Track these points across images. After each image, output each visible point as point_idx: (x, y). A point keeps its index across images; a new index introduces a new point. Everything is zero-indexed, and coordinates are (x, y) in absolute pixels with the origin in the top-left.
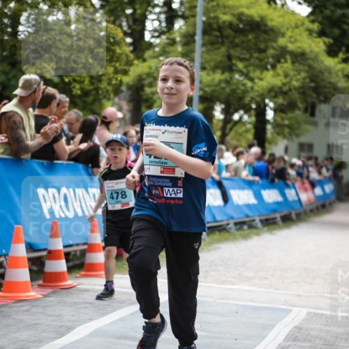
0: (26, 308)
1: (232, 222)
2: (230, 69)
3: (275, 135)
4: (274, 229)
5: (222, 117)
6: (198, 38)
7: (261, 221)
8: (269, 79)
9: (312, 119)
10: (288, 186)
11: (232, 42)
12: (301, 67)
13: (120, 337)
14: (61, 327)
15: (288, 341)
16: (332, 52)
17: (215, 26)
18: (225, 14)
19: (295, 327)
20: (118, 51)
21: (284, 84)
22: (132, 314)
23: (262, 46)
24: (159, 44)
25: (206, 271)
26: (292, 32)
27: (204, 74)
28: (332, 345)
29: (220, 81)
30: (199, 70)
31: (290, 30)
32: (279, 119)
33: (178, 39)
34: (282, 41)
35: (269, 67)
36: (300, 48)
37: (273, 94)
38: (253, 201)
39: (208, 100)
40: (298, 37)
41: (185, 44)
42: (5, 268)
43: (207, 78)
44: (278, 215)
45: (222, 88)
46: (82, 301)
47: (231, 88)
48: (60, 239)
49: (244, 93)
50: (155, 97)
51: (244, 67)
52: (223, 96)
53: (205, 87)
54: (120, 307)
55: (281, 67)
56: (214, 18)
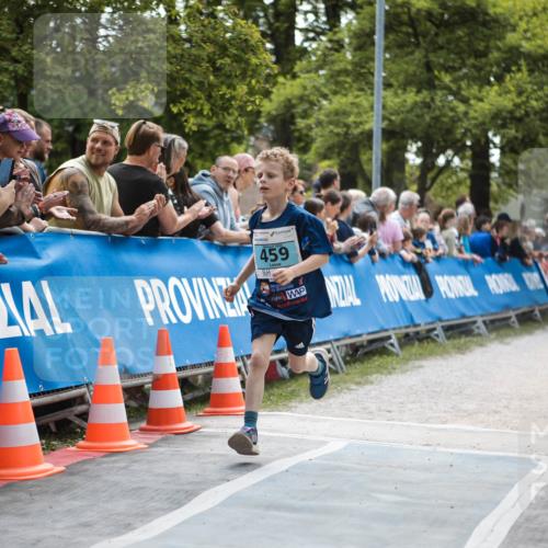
0: (122, 464)
1: (439, 325)
2: (430, 84)
3: (504, 187)
4: (508, 336)
5: (419, 161)
6: (379, 38)
7: (484, 322)
8: (493, 99)
10: (528, 267)
11: (433, 42)
12: (544, 78)
13: (269, 507)
14: (178, 492)
15: (535, 509)
17: (405, 18)
20: (254, 61)
21: (517, 106)
22: (287, 471)
23: (481, 46)
24: (317, 49)
25: (402, 403)
26: (528, 22)
27: (389, 93)
29: (416, 103)
30: (382, 87)
31: (525, 19)
32: (508, 162)
33: (347, 40)
34: (512, 38)
35: (492, 79)
36: (540, 47)
37: (500, 122)
38: (471, 292)
39: (396, 135)
40: (539, 30)
41: (359, 48)
42: (87, 403)
43: (393, 100)
44: (512, 314)
45: (418, 116)
46: (208, 451)
47: (433, 115)
48: (172, 357)
49: (454, 122)
50: (313, 134)
51: (451, 81)
52: (420, 128)
53: (392, 114)
54: (267, 461)
55: (512, 78)
56: (403, 5)
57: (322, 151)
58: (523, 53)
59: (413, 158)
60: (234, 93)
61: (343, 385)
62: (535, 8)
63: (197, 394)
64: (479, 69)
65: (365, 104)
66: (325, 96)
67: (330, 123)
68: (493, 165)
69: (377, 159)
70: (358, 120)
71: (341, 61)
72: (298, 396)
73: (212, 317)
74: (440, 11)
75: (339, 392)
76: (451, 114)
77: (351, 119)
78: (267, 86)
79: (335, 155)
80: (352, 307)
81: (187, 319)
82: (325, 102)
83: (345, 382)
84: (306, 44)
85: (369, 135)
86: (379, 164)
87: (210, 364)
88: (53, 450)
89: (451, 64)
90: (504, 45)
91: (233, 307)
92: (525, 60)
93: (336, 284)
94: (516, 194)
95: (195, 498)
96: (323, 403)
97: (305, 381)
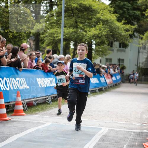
2: (76, 27)
3: (96, 55)
4: (95, 95)
5: (73, 47)
6: (63, 14)
8: (93, 31)
9: (111, 48)
10: (101, 76)
11: (77, 16)
12: (107, 26)
14: (4, 137)
15: (100, 141)
16: (119, 20)
18: (74, 4)
19: (103, 135)
21: (99, 33)
22: (34, 131)
23: (90, 17)
24: (46, 16)
27: (65, 29)
28: (119, 143)
29: (73, 32)
30: (63, 27)
31: (102, 11)
32: (97, 48)
33: (55, 14)
34: (98, 15)
35: (93, 26)
36: (106, 18)
37: (95, 38)
39: (67, 40)
40: (105, 14)
41: (58, 16)
43: (67, 31)
44: (97, 89)
45: (73, 35)
46: (13, 126)
47: (77, 35)
48: (3, 99)
50: (45, 39)
51: (82, 26)
52: (74, 39)
53: (66, 34)
54: (29, 129)
55: (98, 26)
56: (70, 5)
57: (47, 44)
58: (101, 20)
61: (51, 108)
62: (104, 8)
63: (11, 109)
64: (90, 23)
65: (59, 31)
66: (48, 29)
67: (50, 36)
68: (93, 49)
69: (62, 46)
70: (57, 36)
71: (53, 20)
72: (39, 110)
73: (15, 89)
74: (80, 7)
75: (50, 109)
76: (82, 35)
77: (55, 35)
79: (51, 45)
81: (8, 89)
82: (48, 31)
83: (52, 107)
85: (60, 40)
86: (62, 48)
89: (82, 22)
90: (96, 17)
91: (21, 86)
92: (102, 21)
93: (50, 80)
94: (99, 57)
95: (9, 139)
96: (45, 113)
97: (41, 106)
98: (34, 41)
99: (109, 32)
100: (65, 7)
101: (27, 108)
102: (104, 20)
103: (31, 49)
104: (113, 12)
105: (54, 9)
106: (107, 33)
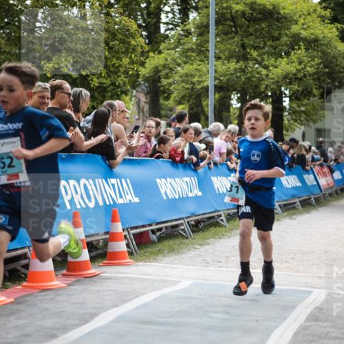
0: (50, 297)
2: (244, 57)
3: (292, 122)
4: (294, 214)
5: (239, 105)
6: (212, 29)
7: (280, 206)
8: (284, 66)
10: (307, 172)
11: (246, 31)
12: (315, 54)
13: (144, 322)
14: (85, 314)
15: (309, 322)
17: (228, 16)
18: (238, 3)
19: (316, 308)
20: (133, 42)
21: (299, 71)
22: (155, 300)
23: (276, 34)
24: (174, 35)
25: (227, 257)
26: (304, 19)
27: (219, 63)
29: (235, 69)
30: (214, 59)
31: (303, 17)
32: (294, 105)
33: (193, 30)
34: (295, 29)
35: (283, 54)
36: (312, 34)
37: (288, 81)
39: (224, 89)
40: (311, 24)
41: (200, 35)
42: (29, 258)
43: (221, 67)
44: (297, 200)
45: (237, 77)
46: (105, 288)
47: (246, 77)
48: (82, 229)
49: (260, 81)
50: (172, 88)
51: (257, 56)
52: (239, 85)
53: (221, 76)
54: (142, 294)
55: (295, 54)
56: (227, 8)
57: (178, 99)
58: (301, 38)
59: (235, 104)
60: (121, 63)
61: (190, 246)
62: (309, 10)
63: (99, 252)
64: (275, 48)
65: (204, 69)
66: (179, 65)
67: (183, 82)
68: (285, 107)
69: (211, 104)
70: (200, 80)
71: (189, 43)
72: (163, 252)
73: (108, 203)
74: (251, 12)
75: (189, 250)
76: (258, 76)
77: (196, 79)
78: (142, 58)
79: (186, 102)
80: (197, 197)
81: (91, 205)
82: (179, 69)
83: (192, 244)
84: (167, 33)
85: (206, 89)
86: (213, 107)
87: (107, 233)
88: (7, 288)
89: (258, 45)
90: (291, 33)
91: (121, 197)
92: (303, 42)
93: (187, 182)
94: (299, 126)
95: (97, 318)
96: (178, 257)
97: (166, 243)
98: (146, 94)
99: (322, 66)
100: (217, 13)
101: (136, 248)
102: (308, 38)
103: (141, 114)
104: (329, 20)
105: (191, 17)
106: (317, 69)
